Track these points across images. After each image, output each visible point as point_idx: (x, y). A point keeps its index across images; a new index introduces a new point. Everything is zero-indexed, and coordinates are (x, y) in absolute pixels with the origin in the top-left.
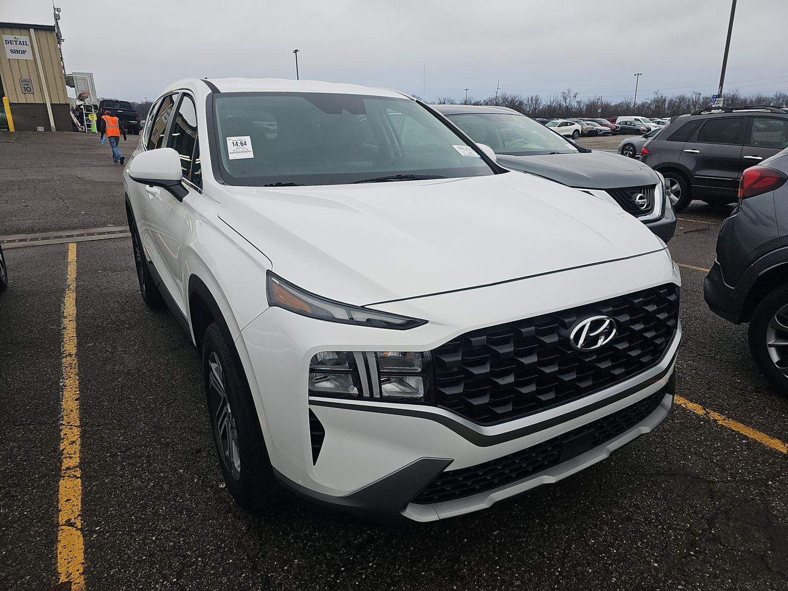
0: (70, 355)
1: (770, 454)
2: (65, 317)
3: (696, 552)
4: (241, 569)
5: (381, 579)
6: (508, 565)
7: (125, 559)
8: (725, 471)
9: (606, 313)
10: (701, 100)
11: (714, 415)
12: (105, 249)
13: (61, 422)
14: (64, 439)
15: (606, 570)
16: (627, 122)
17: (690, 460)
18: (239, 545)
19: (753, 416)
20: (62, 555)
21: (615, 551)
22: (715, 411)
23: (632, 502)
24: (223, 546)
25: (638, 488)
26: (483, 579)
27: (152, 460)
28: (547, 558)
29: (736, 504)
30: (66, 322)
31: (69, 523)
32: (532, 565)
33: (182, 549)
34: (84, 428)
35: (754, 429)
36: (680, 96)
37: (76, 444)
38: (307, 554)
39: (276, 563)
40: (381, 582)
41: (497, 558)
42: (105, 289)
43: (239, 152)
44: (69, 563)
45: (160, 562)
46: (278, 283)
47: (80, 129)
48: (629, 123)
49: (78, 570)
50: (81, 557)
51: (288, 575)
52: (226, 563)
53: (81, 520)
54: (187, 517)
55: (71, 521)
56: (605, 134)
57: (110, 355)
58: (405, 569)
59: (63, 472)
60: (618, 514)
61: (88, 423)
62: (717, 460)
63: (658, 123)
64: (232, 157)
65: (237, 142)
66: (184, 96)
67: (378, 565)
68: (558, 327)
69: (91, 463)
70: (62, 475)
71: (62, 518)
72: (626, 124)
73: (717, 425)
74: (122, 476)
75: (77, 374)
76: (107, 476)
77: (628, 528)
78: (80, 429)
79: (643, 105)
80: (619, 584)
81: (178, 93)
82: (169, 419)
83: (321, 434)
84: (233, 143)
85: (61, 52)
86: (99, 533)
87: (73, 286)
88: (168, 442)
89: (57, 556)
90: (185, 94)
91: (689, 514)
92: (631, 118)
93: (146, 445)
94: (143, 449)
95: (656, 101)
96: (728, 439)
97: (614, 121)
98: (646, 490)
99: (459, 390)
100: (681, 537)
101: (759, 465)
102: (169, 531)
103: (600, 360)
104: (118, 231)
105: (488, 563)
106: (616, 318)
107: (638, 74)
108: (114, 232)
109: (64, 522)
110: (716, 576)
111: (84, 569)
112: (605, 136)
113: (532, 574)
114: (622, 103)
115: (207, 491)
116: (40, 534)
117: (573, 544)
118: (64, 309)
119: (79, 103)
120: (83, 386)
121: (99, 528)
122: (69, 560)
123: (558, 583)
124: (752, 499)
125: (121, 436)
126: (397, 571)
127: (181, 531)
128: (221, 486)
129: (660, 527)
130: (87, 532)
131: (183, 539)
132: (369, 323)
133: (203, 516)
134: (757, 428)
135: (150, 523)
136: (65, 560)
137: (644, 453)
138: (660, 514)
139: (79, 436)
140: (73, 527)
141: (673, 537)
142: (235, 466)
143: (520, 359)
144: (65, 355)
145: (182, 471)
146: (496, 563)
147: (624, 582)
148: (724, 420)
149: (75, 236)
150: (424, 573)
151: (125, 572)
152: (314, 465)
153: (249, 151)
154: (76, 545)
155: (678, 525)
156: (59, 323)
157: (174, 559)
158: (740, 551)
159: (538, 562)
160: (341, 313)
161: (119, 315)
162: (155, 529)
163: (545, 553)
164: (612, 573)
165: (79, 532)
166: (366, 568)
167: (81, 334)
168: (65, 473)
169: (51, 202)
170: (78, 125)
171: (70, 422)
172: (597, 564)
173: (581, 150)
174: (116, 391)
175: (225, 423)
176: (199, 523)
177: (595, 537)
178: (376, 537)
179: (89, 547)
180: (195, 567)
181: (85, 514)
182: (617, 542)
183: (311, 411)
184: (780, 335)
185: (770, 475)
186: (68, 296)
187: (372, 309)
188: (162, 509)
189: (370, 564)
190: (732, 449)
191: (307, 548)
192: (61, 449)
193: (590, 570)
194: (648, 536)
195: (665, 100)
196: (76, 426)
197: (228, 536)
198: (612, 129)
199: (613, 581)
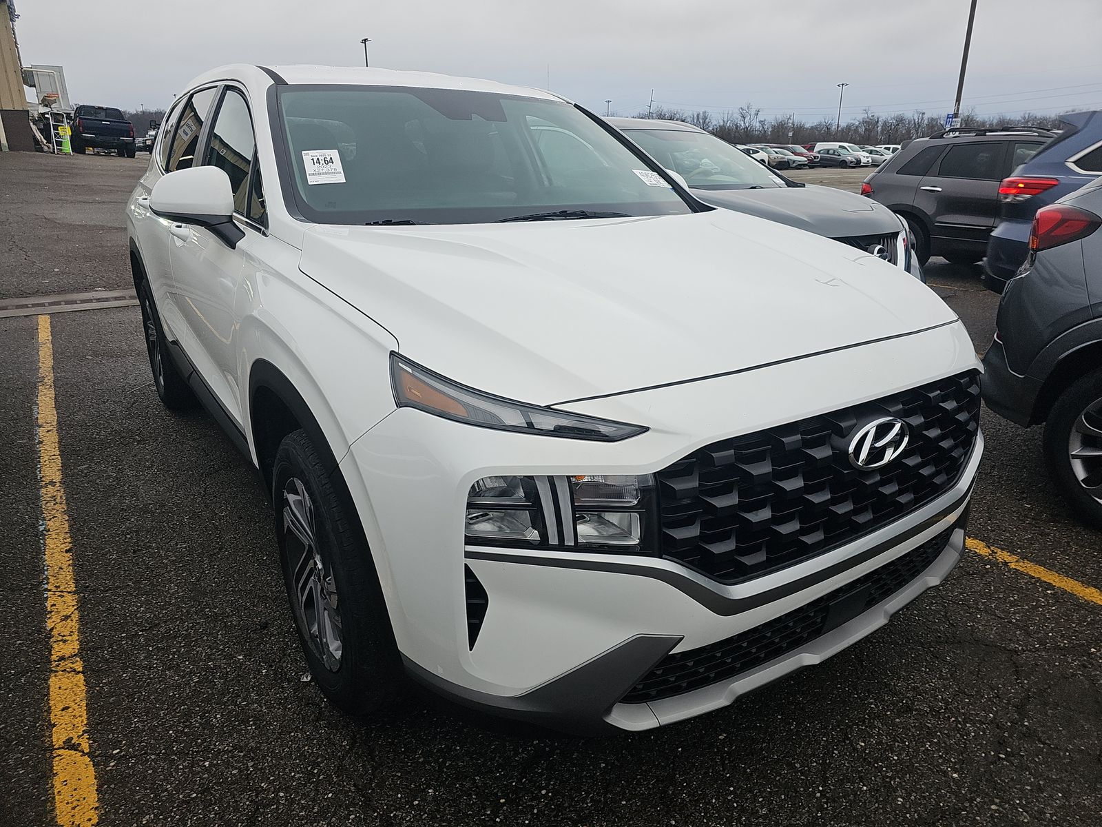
0: (52, 483)
1: (1086, 610)
2: (40, 426)
3: (1007, 754)
4: (347, 807)
5: (562, 814)
6: (747, 785)
7: (164, 798)
8: (1028, 634)
9: (894, 412)
10: (926, 122)
11: (1003, 556)
12: (95, 325)
13: (46, 586)
14: (51, 612)
15: (887, 786)
16: (829, 150)
17: (979, 621)
18: (340, 770)
19: (1056, 556)
20: (62, 797)
21: (896, 758)
22: (1002, 549)
23: (909, 684)
24: (315, 772)
25: (915, 663)
26: (713, 807)
27: (193, 641)
28: (800, 771)
29: (1052, 683)
30: (41, 432)
31: (70, 745)
32: (781, 784)
33: (252, 779)
34: (82, 595)
35: (1059, 574)
36: (897, 117)
37: (72, 620)
38: (446, 780)
39: (399, 796)
40: (562, 819)
41: (728, 775)
42: (99, 383)
43: (323, 174)
44: (74, 808)
45: (220, 802)
46: (410, 371)
47: (46, 148)
48: (831, 152)
49: (90, 820)
50: (92, 798)
51: (420, 814)
52: (323, 798)
53: (89, 739)
54: (255, 729)
55: (73, 742)
56: (800, 167)
57: (115, 483)
58: (597, 798)
59: (54, 664)
60: (893, 703)
61: (88, 587)
62: (1017, 620)
63: (871, 152)
64: (312, 180)
65: (318, 159)
66: (227, 90)
67: (556, 792)
68: (830, 435)
69: (97, 648)
70: (53, 669)
71: (58, 737)
72: (828, 154)
73: (1009, 571)
74: (149, 668)
75: (65, 513)
76: (125, 668)
77: (910, 724)
78: (76, 597)
79: (848, 128)
80: (908, 806)
81: (216, 87)
82: (214, 579)
83: (483, 602)
84: (313, 159)
85: (14, 34)
86: (119, 759)
87: (49, 380)
88: (216, 613)
89: (54, 798)
90: (228, 88)
91: (989, 699)
92: (834, 145)
93: (182, 619)
94: (178, 625)
95: (865, 122)
96: (1027, 589)
97: (811, 149)
98: (926, 666)
99: (693, 531)
100: (984, 733)
101: (1074, 625)
102: (230, 752)
103: (883, 483)
104: (112, 298)
105: (716, 782)
106: (906, 420)
107: (843, 85)
108: (107, 300)
109: (61, 742)
110: (1041, 790)
111: (100, 818)
112: (800, 169)
113: (783, 797)
114: (820, 124)
115: (283, 688)
116: (24, 764)
117: (835, 749)
118: (38, 413)
119: (42, 110)
120: (77, 528)
121: (118, 750)
122: (75, 804)
123: (821, 809)
124: (1073, 675)
125: (141, 606)
126: (584, 800)
127: (248, 752)
128: (305, 680)
129: (953, 719)
130: (99, 758)
131: (252, 764)
132: (559, 432)
133: (281, 727)
134: (1063, 572)
135: (199, 741)
136: (68, 803)
137: (915, 612)
138: (950, 700)
139: (76, 607)
140: (76, 750)
141: (973, 734)
142: (331, 649)
143: (779, 484)
144: (44, 483)
145: (241, 657)
146: (728, 782)
147: (914, 803)
148: (1017, 562)
149: (46, 305)
150: (625, 802)
151: (165, 819)
152: (471, 650)
153: (339, 173)
154: (84, 778)
155: (977, 715)
156: (32, 436)
157: (242, 796)
158: (1067, 751)
159: (789, 779)
160: (513, 417)
161: (124, 421)
162: (207, 750)
163: (797, 765)
164: (895, 790)
165: (87, 759)
166: (537, 798)
167: (67, 451)
168: (58, 666)
169: (6, 254)
170: (42, 141)
171: (59, 587)
172: (873, 778)
173: (790, 184)
174: (128, 536)
175: (311, 584)
176: (275, 737)
177: (865, 737)
178: (547, 749)
179: (105, 782)
180: (275, 806)
181: (95, 728)
182: (897, 744)
183: (467, 568)
184: (1088, 441)
185: (1091, 639)
186: (42, 393)
187: (562, 411)
188: (216, 718)
189: (544, 792)
190: (1034, 604)
191: (445, 770)
192: (48, 629)
193: (865, 788)
194: (939, 734)
195: (878, 122)
196: (69, 592)
197: (323, 756)
198: (808, 160)
199: (900, 803)
